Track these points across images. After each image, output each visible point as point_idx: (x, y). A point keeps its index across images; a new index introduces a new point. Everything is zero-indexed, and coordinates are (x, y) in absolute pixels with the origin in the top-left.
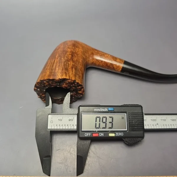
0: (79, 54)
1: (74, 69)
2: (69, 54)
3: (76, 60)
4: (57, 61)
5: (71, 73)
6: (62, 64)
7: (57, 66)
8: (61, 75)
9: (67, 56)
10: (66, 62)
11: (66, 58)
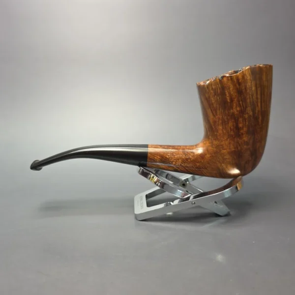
0: (227, 140)
1: (229, 101)
2: (243, 128)
3: (228, 123)
4: (258, 106)
5: (231, 89)
6: (248, 101)
7: (255, 95)
8: (246, 78)
9: (245, 122)
10: (243, 107)
11: (246, 116)
